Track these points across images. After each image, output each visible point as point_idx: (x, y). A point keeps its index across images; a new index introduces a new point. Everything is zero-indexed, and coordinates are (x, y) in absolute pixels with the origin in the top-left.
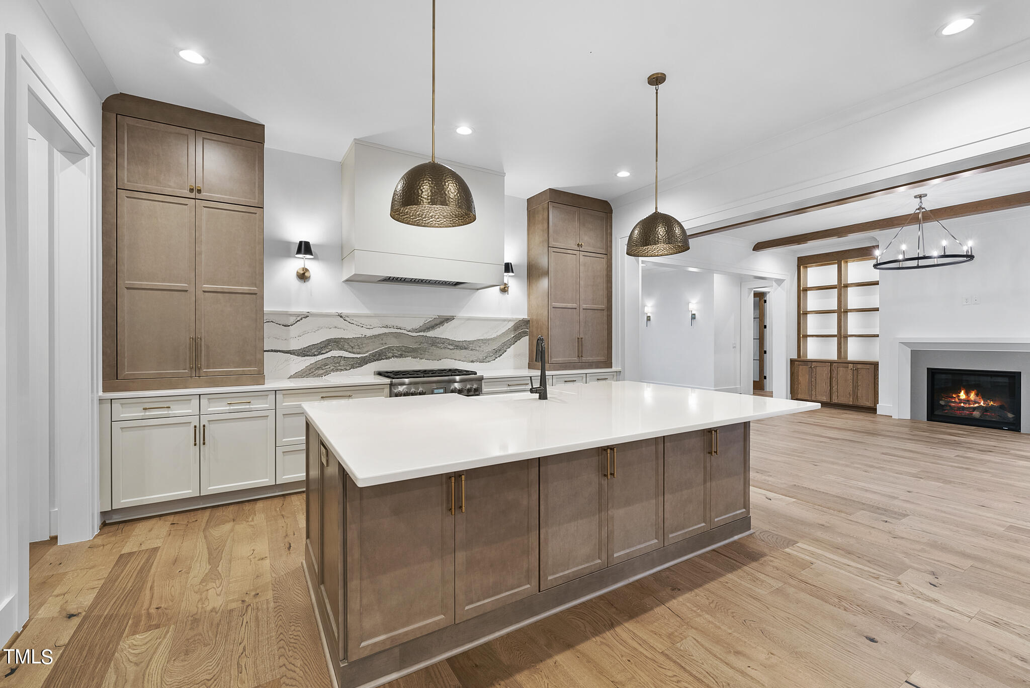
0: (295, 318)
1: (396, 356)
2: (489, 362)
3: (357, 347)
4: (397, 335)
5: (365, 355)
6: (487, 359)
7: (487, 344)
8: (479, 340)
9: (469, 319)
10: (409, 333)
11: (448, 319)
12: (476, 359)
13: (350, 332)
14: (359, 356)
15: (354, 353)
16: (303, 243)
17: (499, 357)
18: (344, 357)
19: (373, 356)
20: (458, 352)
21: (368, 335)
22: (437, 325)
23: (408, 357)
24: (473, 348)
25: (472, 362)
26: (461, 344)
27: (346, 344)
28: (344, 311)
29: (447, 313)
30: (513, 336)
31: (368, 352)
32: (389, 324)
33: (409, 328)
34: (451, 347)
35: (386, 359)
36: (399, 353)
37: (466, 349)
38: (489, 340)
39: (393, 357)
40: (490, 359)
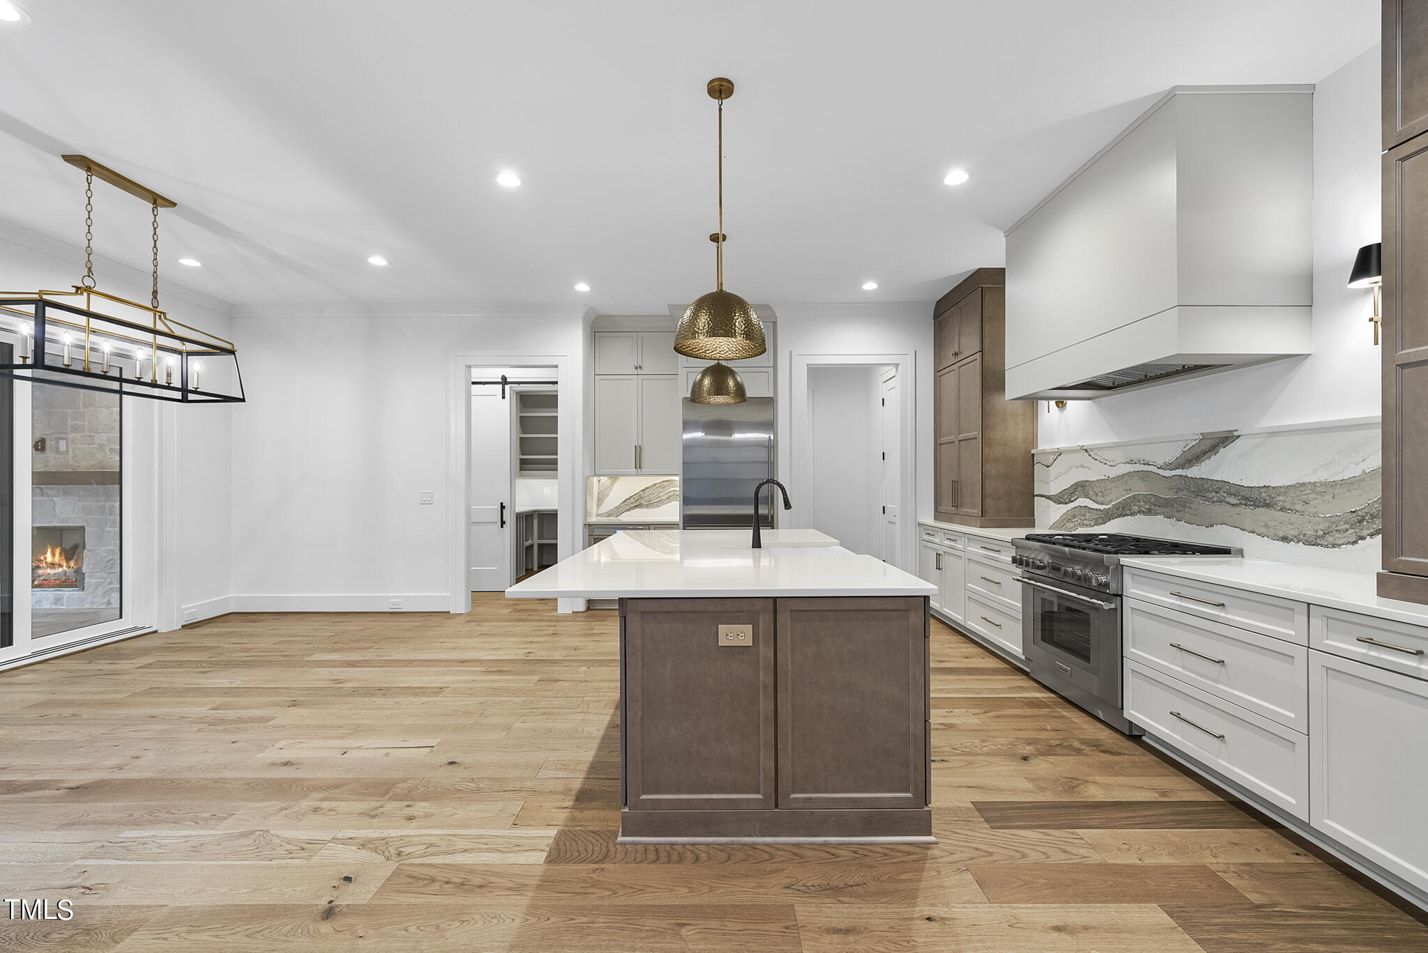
0: (1053, 456)
1: (1143, 512)
2: (1334, 546)
3: (1100, 494)
4: (1144, 475)
5: (1107, 507)
6: (1330, 539)
7: (1329, 497)
8: (1303, 485)
9: (1274, 433)
10: (1161, 472)
11: (1227, 439)
12: (1295, 533)
13: (1093, 473)
14: (1102, 507)
15: (1098, 503)
18: (1090, 508)
19: (1116, 509)
20: (1248, 512)
21: (1111, 476)
22: (1205, 453)
23: (1158, 514)
24: (1288, 505)
25: (1285, 539)
26: (1255, 495)
27: (1091, 489)
28: (1087, 443)
29: (1219, 426)
31: (1111, 501)
32: (1135, 457)
33: (1160, 463)
34: (1233, 501)
35: (1132, 514)
36: (1147, 507)
37: (1267, 505)
38: (1334, 484)
39: (1139, 512)
40: (1340, 538)
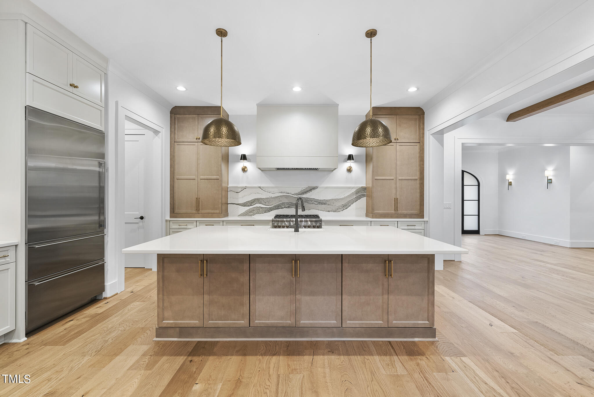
0: (241, 189)
1: (286, 207)
2: (339, 212)
3: (267, 202)
4: (286, 197)
5: (271, 206)
6: (338, 210)
7: (338, 202)
8: (333, 199)
9: (327, 188)
10: (293, 196)
11: (314, 188)
12: (331, 210)
13: (263, 195)
14: (268, 207)
15: (266, 205)
16: (243, 155)
17: (346, 209)
18: (262, 207)
19: (275, 207)
20: (320, 206)
21: (272, 197)
22: (308, 191)
23: (292, 208)
24: (329, 204)
25: (329, 211)
26: (322, 202)
27: (263, 201)
28: (262, 185)
29: (314, 185)
30: (355, 197)
31: (272, 205)
32: (283, 191)
33: (293, 193)
34: (316, 203)
35: (281, 208)
36: (288, 206)
37: (325, 204)
38: (339, 199)
39: (285, 208)
40: (340, 210)
